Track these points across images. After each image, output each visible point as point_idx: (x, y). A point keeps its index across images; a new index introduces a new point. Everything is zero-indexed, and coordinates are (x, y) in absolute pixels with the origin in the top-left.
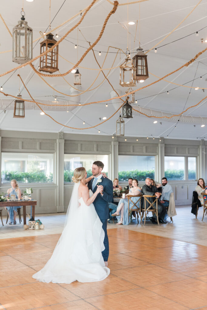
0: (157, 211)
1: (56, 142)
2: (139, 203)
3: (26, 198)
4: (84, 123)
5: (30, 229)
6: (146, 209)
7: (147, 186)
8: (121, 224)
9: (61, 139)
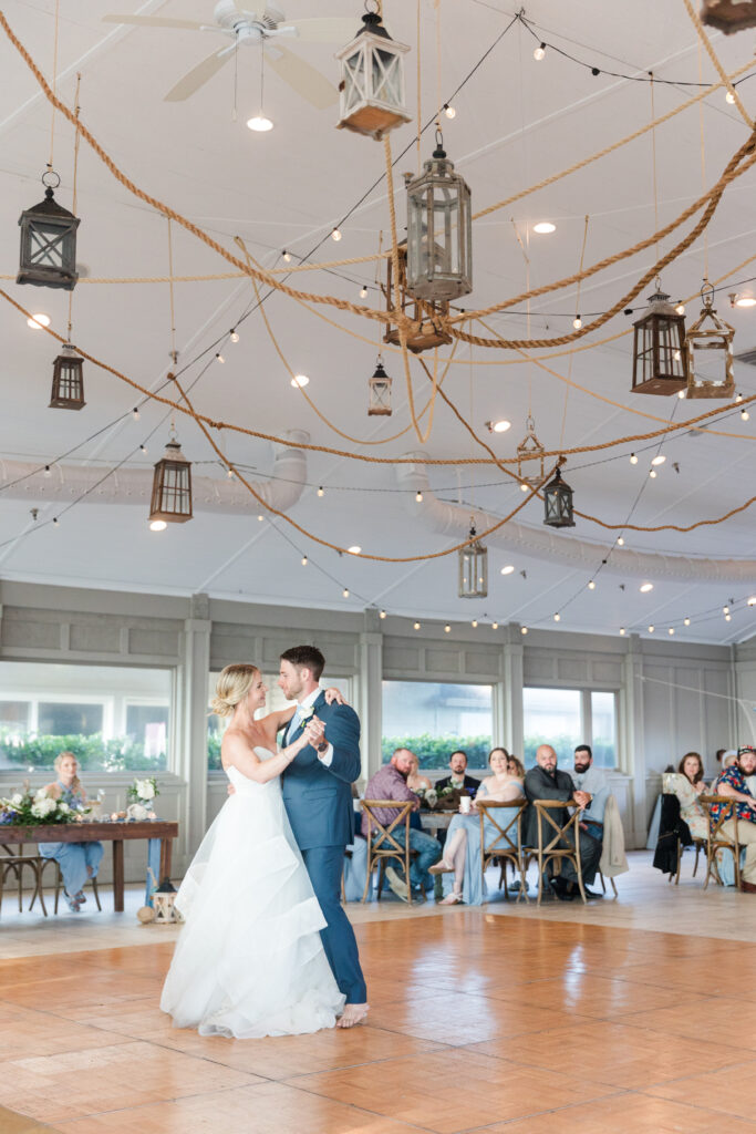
0: (577, 855)
1: (183, 629)
2: (517, 828)
3: (139, 813)
4: (304, 562)
5: (160, 920)
6: (543, 848)
7: (544, 771)
8: (458, 903)
9: (201, 618)
